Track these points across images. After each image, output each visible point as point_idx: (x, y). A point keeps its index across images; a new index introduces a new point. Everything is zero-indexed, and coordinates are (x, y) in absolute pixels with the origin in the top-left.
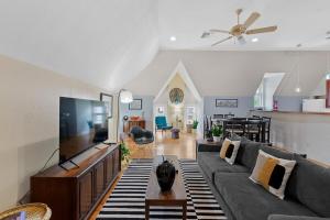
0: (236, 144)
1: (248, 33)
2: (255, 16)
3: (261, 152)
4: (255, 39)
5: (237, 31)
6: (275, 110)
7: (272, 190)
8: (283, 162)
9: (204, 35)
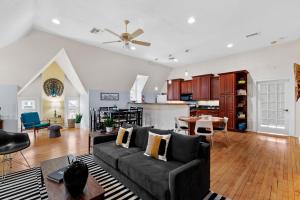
0: (130, 130)
1: (133, 42)
2: (140, 32)
3: (150, 133)
4: (133, 47)
5: (126, 37)
6: (144, 103)
7: (160, 157)
8: (165, 137)
9: (94, 31)
